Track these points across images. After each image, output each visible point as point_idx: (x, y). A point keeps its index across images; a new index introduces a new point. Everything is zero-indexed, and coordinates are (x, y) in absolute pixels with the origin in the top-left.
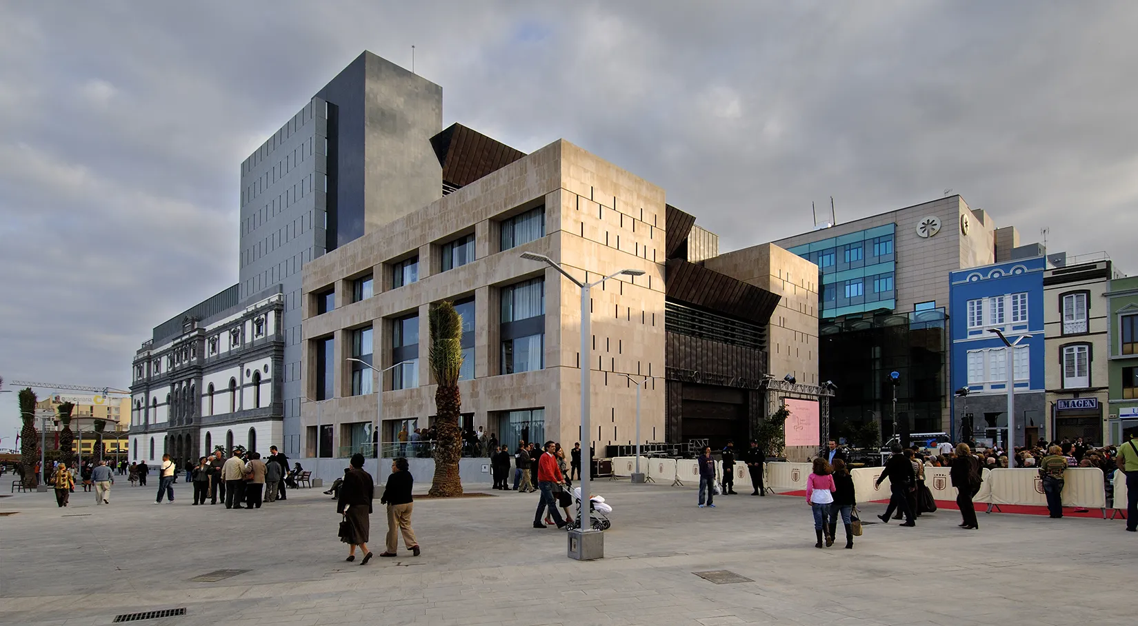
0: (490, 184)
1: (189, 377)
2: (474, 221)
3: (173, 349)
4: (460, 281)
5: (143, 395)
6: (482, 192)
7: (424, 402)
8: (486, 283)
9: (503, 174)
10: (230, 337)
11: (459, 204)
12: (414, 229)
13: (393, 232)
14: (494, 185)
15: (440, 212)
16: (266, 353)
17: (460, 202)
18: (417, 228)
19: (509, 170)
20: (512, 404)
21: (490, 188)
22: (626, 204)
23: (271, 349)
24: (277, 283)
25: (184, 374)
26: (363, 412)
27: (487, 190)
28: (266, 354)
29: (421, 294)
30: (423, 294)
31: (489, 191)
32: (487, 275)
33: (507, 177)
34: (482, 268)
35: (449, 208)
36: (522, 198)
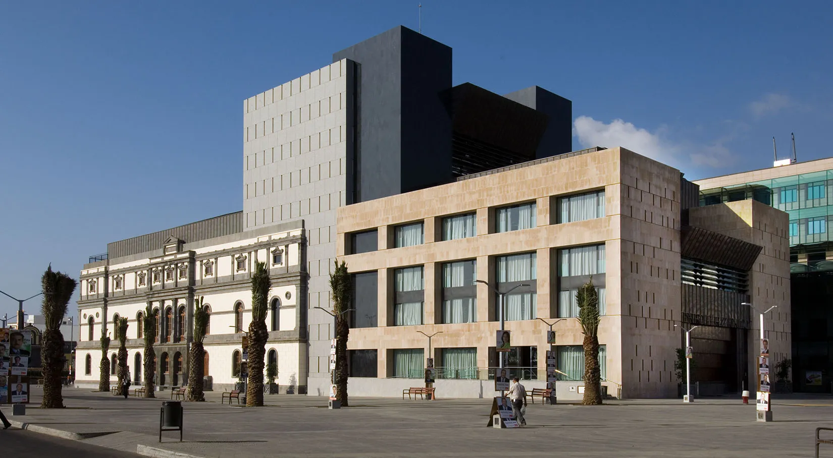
0: (551, 169)
1: (177, 296)
2: (535, 195)
3: (150, 267)
4: (521, 242)
5: (100, 310)
6: (543, 175)
7: (483, 335)
8: (548, 246)
9: (564, 164)
10: (233, 263)
11: (519, 181)
12: (471, 193)
13: (447, 194)
14: (554, 171)
15: (499, 184)
16: (289, 281)
17: (521, 179)
18: (474, 193)
19: (569, 161)
20: (575, 340)
21: (551, 173)
22: (656, 187)
23: (294, 278)
24: (297, 218)
25: (170, 294)
26: (414, 340)
27: (547, 174)
28: (289, 283)
29: (478, 247)
30: (481, 248)
31: (550, 175)
32: (548, 239)
33: (568, 166)
34: (543, 234)
35: (509, 182)
36: (582, 186)
